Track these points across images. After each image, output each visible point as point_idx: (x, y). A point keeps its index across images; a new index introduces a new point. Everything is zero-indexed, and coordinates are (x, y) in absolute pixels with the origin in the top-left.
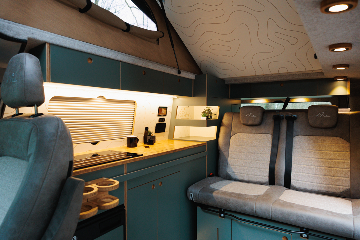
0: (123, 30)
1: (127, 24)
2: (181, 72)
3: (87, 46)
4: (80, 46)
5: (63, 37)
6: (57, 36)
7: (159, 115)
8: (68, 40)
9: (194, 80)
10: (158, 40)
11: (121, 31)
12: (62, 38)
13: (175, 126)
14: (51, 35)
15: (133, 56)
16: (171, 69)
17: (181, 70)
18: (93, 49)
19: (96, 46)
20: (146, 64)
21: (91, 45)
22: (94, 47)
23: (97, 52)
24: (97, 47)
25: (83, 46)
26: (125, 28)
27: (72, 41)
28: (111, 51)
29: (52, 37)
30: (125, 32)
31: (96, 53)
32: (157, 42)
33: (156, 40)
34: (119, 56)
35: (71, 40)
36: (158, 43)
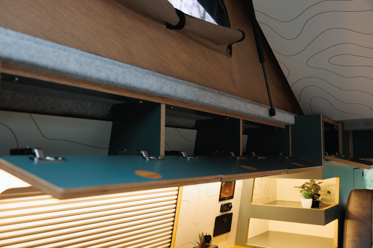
0: (169, 26)
1: (179, 13)
2: (276, 112)
3: (98, 63)
4: (81, 64)
5: (39, 40)
6: (22, 38)
7: (221, 199)
8: (51, 50)
9: (292, 125)
10: (230, 47)
11: (165, 27)
12: (36, 43)
13: (249, 219)
14: (8, 35)
15: (190, 83)
16: (259, 107)
17: (275, 108)
18: (112, 71)
19: (117, 62)
20: (218, 99)
21: (105, 61)
22: (113, 64)
23: (120, 77)
24: (119, 66)
25: (88, 64)
26: (176, 20)
27: (61, 52)
28: (147, 73)
29: (9, 40)
30: (173, 31)
31: (119, 80)
32: (229, 50)
33: (226, 47)
34: (167, 85)
35: (59, 49)
36: (231, 53)
